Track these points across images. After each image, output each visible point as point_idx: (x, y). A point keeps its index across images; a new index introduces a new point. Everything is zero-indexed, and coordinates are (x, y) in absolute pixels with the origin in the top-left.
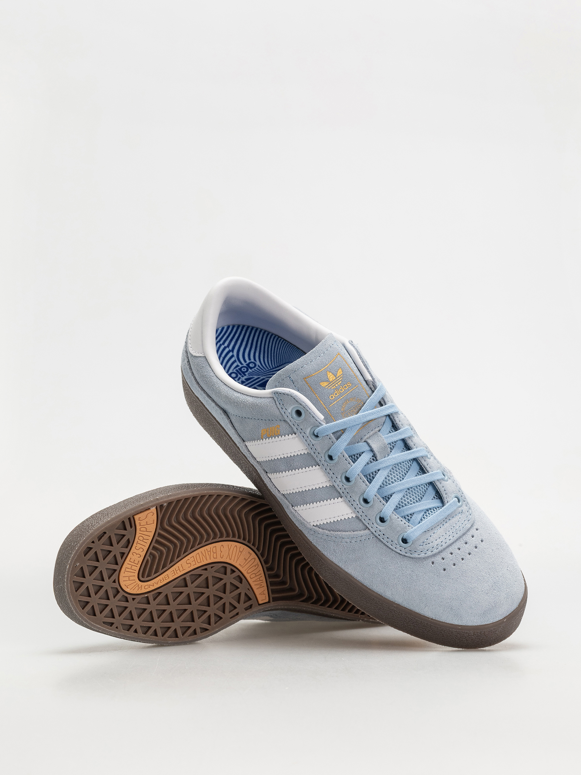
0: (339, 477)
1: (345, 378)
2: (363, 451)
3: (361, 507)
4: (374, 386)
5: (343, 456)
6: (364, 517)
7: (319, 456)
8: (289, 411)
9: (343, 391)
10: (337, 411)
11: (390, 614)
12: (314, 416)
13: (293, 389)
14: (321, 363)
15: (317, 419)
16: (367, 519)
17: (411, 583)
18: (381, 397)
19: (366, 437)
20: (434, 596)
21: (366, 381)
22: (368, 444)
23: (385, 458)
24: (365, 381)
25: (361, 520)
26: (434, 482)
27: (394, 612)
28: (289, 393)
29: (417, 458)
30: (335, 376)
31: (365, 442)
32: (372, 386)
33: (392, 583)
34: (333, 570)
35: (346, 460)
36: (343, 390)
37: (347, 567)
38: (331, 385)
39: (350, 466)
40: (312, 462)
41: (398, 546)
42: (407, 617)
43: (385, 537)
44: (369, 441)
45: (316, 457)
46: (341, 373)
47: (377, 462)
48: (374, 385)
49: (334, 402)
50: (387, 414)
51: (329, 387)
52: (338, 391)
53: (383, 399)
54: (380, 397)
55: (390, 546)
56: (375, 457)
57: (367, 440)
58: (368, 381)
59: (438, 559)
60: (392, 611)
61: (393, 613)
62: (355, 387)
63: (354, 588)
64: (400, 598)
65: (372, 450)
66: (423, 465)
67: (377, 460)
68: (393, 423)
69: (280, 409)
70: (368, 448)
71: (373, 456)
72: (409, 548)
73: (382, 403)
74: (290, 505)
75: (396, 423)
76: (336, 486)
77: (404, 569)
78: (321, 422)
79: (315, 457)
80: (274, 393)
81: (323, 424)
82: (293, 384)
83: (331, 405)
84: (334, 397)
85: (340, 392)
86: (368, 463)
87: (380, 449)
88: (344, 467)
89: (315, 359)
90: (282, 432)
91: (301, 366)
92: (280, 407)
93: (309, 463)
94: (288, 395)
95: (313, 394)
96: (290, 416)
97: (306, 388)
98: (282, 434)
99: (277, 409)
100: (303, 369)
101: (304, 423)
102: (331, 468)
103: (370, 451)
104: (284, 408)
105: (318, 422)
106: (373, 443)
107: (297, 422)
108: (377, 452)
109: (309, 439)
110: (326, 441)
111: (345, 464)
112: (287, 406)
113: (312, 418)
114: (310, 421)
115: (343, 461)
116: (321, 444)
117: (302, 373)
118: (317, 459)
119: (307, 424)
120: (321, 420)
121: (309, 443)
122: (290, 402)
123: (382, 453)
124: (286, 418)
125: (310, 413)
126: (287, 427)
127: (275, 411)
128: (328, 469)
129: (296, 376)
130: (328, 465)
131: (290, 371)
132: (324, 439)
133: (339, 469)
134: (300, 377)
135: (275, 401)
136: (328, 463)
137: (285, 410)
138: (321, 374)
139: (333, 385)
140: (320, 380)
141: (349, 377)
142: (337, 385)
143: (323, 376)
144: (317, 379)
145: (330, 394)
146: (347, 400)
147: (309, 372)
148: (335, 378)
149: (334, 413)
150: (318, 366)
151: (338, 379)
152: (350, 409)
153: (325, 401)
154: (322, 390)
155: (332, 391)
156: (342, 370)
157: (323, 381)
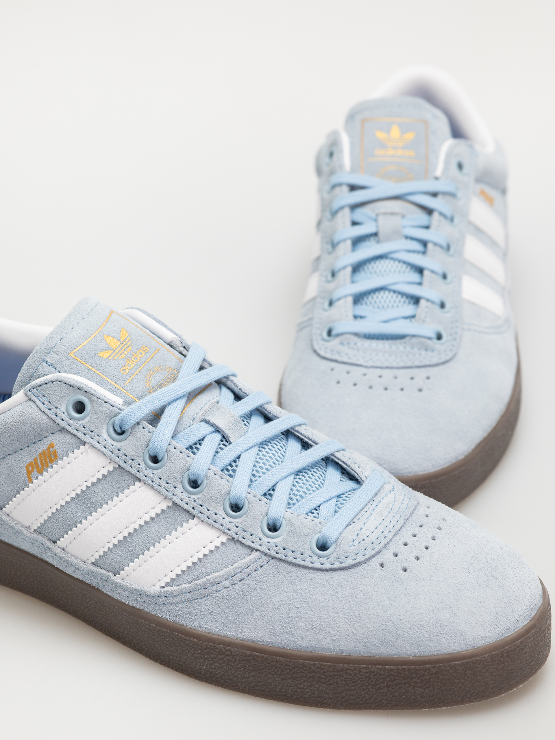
0: (179, 486)
1: (135, 341)
2: (203, 436)
3: (232, 520)
4: (184, 347)
5: (175, 448)
6: (241, 533)
7: (134, 464)
8: (63, 409)
10: (140, 389)
11: (339, 682)
12: (106, 400)
13: (58, 373)
14: (90, 326)
15: (113, 404)
16: (247, 535)
17: (359, 607)
19: (200, 414)
20: (405, 615)
22: (208, 422)
23: (241, 438)
24: (168, 344)
25: (238, 541)
26: (333, 455)
27: (347, 673)
29: (291, 428)
30: (119, 340)
31: (201, 422)
32: (182, 349)
33: (326, 620)
34: (217, 648)
35: (181, 453)
36: (139, 359)
37: (240, 631)
38: (118, 353)
39: (192, 460)
40: (126, 480)
41: (315, 558)
42: (371, 672)
43: (288, 551)
44: (207, 418)
45: (131, 468)
46: (127, 334)
47: (231, 446)
48: (184, 345)
49: (130, 377)
51: (114, 357)
52: (131, 361)
53: (204, 360)
54: (200, 360)
55: (303, 563)
56: (227, 441)
57: (204, 417)
58: (171, 342)
59: (387, 556)
60: (342, 673)
61: (345, 676)
62: (156, 351)
63: (264, 662)
64: (348, 641)
65: (218, 430)
66: (306, 437)
67: (230, 443)
69: (48, 412)
70: (211, 429)
71: (222, 441)
72: (334, 555)
74: (111, 574)
75: (240, 389)
76: (179, 502)
77: (338, 591)
78: (121, 407)
79: (128, 468)
80: (30, 390)
81: (124, 408)
83: (127, 382)
84: (128, 370)
85: (134, 361)
86: (217, 453)
87: (230, 425)
88: (181, 464)
89: (77, 322)
90: (62, 452)
91: (60, 338)
92: (45, 409)
93: (121, 486)
94: (54, 382)
95: (92, 373)
96: (66, 418)
97: (77, 367)
98: (62, 456)
99: (41, 414)
100: (63, 341)
101: (94, 420)
102: (161, 475)
103: (214, 432)
104: (54, 407)
105: (116, 407)
106: (215, 418)
107: (81, 422)
108: (226, 428)
109: (110, 441)
110: (139, 434)
111: (182, 459)
112: (57, 402)
113: (103, 405)
114: (102, 410)
115: (177, 455)
116: (132, 443)
117: (63, 346)
118: (132, 470)
119: (98, 418)
120: (119, 403)
121: (111, 450)
122: (60, 393)
123: (235, 431)
124: (61, 423)
125: (98, 398)
126: (68, 438)
127: (40, 420)
128: (157, 479)
129: (56, 356)
130: (153, 473)
131: (43, 352)
132: (135, 433)
133: (174, 471)
134: (63, 354)
135: (35, 403)
136: (153, 471)
137: (56, 411)
138: (96, 341)
139: (120, 352)
140: (96, 349)
141: (141, 339)
142: (126, 352)
143: (100, 343)
144: (91, 349)
145: (120, 367)
146: (151, 371)
147: (75, 342)
148: (119, 343)
149: (136, 392)
150: (87, 331)
151: (124, 343)
152: (159, 383)
153: (115, 378)
154: (106, 363)
155: (122, 361)
156: (126, 331)
157: (103, 350)
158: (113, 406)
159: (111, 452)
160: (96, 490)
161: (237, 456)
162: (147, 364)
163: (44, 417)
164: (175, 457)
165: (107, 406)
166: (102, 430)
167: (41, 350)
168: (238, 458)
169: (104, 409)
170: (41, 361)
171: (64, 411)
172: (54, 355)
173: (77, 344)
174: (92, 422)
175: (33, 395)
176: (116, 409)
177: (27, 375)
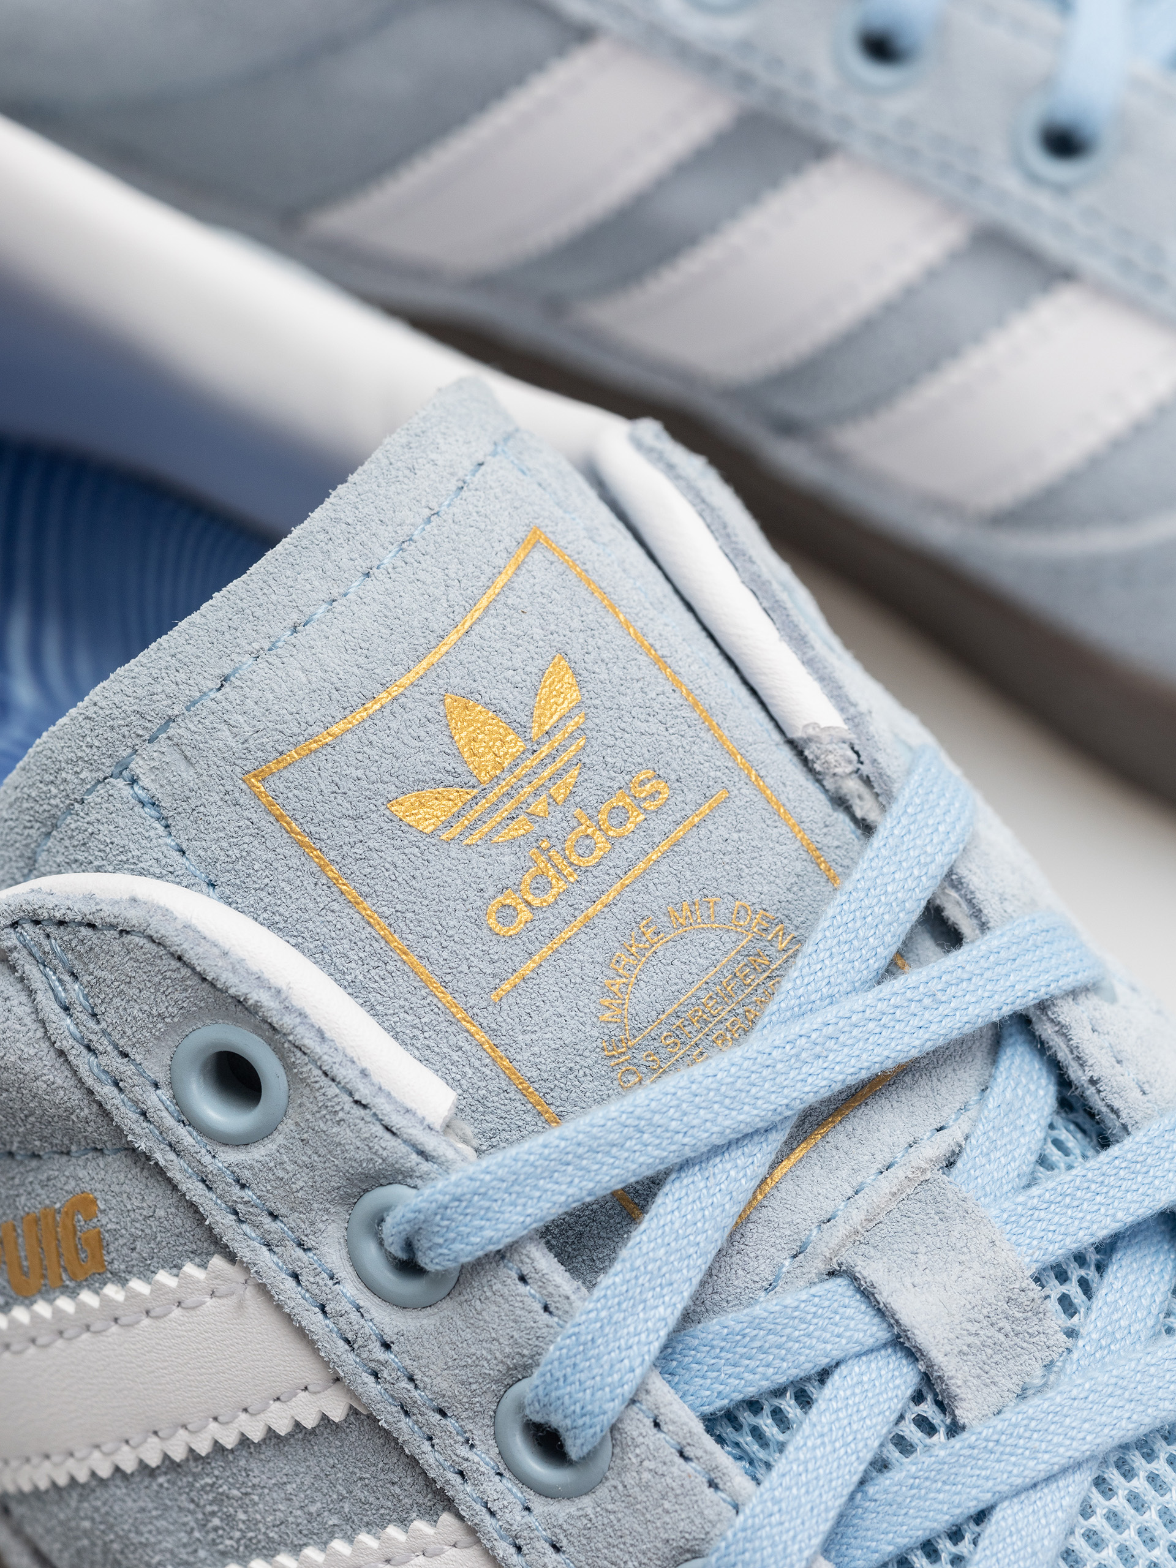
1: (610, 741)
2: (824, 1362)
4: (867, 781)
5: (657, 1425)
7: (449, 1433)
8: (155, 1069)
9: (598, 853)
10: (566, 1034)
12: (364, 1092)
13: (168, 874)
14: (385, 631)
15: (396, 1120)
18: (937, 869)
19: (840, 1230)
21: (797, 747)
22: (866, 1294)
23: (1023, 1407)
24: (791, 743)
28: (133, 916)
30: (521, 729)
31: (832, 1274)
32: (853, 787)
35: (681, 1454)
36: (601, 847)
38: (495, 807)
39: (726, 1505)
40: (397, 1490)
44: (871, 1271)
45: (428, 1445)
46: (574, 695)
47: (957, 1443)
48: (866, 769)
49: (531, 955)
50: (1006, 1011)
51: (472, 827)
52: (558, 859)
53: (952, 879)
54: (933, 869)
56: (941, 1405)
57: (849, 1257)
58: (809, 740)
62: (705, 809)
65: (904, 1345)
67: (955, 1429)
68: (1064, 1082)
69: (84, 1062)
71: (918, 1398)
73: (956, 913)
75: (1093, 1082)
78: (430, 1143)
79: (413, 1441)
80: (14, 925)
81: (450, 1154)
82: (161, 830)
83: (506, 986)
84: (525, 914)
85: (574, 859)
86: (881, 1465)
87: (973, 1327)
88: (667, 1519)
89: (327, 597)
90: (125, 1251)
91: (218, 672)
92: (71, 1041)
93: (372, 1500)
94: (128, 933)
95: (336, 906)
96: (165, 1114)
97: (271, 855)
98: (123, 1267)
99: (50, 1058)
100: (232, 696)
101: (290, 1167)
102: (561, 1537)
103: (885, 1346)
104: (110, 1048)
105: (405, 1141)
106: (908, 1281)
107: (231, 1156)
108: (948, 1348)
109: (351, 1288)
110: (495, 1308)
111: (676, 1496)
112: (129, 1032)
113: (346, 1117)
114: (337, 1140)
115: (662, 1469)
116: (455, 1339)
117: (225, 727)
118: (429, 1458)
119: (312, 1168)
120: (430, 1120)
121: (350, 1337)
122: (145, 994)
123: (997, 1358)
124: (138, 1130)
125: (326, 1074)
126: (161, 1205)
127: (39, 1083)
128: (538, 1545)
129: (183, 765)
130: (530, 1505)
131: (125, 730)
132: (478, 1293)
133: (629, 1540)
134: (213, 771)
135: (31, 992)
136: (531, 1495)
137: (123, 1068)
138: (394, 725)
139: (509, 804)
140: (386, 778)
141: (643, 727)
142: (539, 806)
143: (416, 743)
144: (360, 773)
145: (491, 891)
146: (647, 926)
147: (288, 717)
148: (520, 745)
149: (536, 1049)
150: (362, 661)
151: (545, 750)
152: (672, 1003)
153: (445, 955)
154: (418, 863)
155: (505, 859)
156: (575, 674)
157: (420, 784)
158: (394, 1134)
159: (347, 1341)
160: (256, 1472)
161: (973, 1507)
162: (638, 886)
163: (60, 1077)
164: (646, 1476)
165: (361, 1124)
166: (321, 1226)
167: (116, 712)
168: (981, 1517)
169: (345, 1134)
170: (108, 771)
171: (162, 1077)
172: (174, 756)
173: (296, 730)
174: (281, 1174)
175: (25, 952)
176: (404, 1149)
177: (37, 807)
